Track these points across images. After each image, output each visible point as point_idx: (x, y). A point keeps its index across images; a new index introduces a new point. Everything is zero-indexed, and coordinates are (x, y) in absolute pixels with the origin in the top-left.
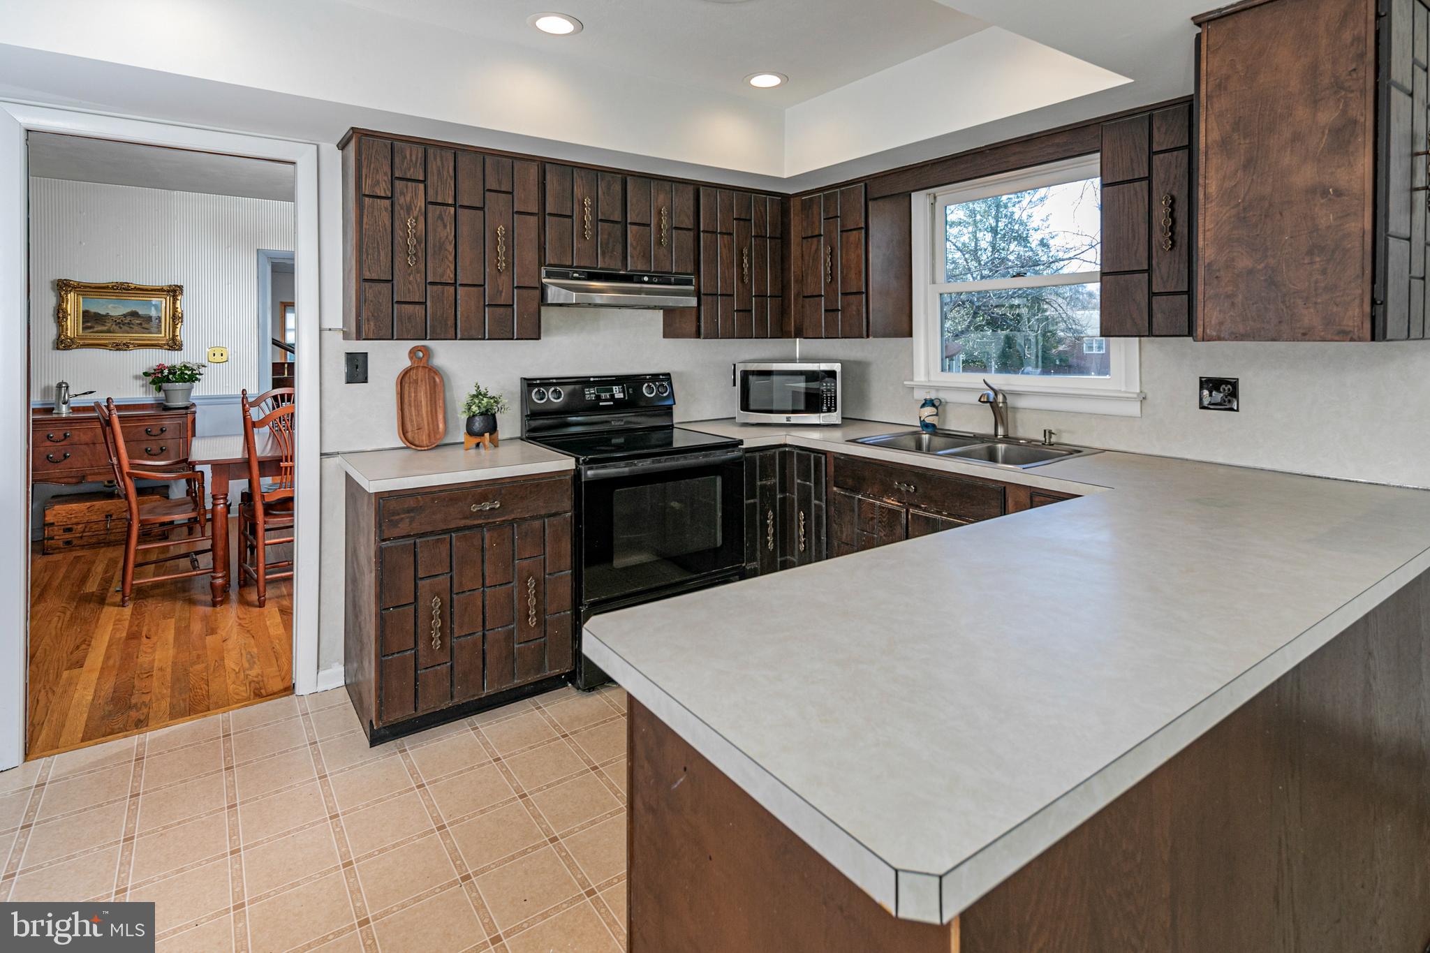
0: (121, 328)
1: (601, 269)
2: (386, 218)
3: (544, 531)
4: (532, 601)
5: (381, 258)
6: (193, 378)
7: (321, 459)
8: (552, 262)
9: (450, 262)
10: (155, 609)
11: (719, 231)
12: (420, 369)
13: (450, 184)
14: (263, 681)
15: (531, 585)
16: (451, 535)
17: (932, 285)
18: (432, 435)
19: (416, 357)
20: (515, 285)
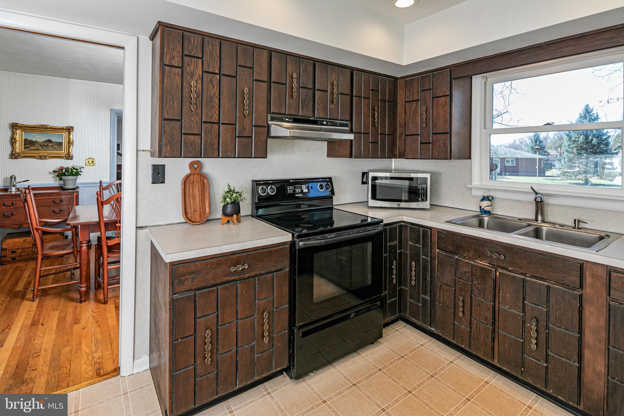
0: (43, 148)
1: (301, 116)
2: (178, 80)
3: (273, 281)
4: (266, 327)
5: (175, 106)
6: (77, 174)
7: (136, 230)
8: (274, 111)
9: (216, 109)
10: (49, 304)
11: (363, 96)
12: (196, 174)
13: (217, 60)
14: (102, 362)
15: (266, 316)
16: (218, 288)
17: (484, 129)
18: (202, 215)
19: (193, 167)
20: (253, 125)
